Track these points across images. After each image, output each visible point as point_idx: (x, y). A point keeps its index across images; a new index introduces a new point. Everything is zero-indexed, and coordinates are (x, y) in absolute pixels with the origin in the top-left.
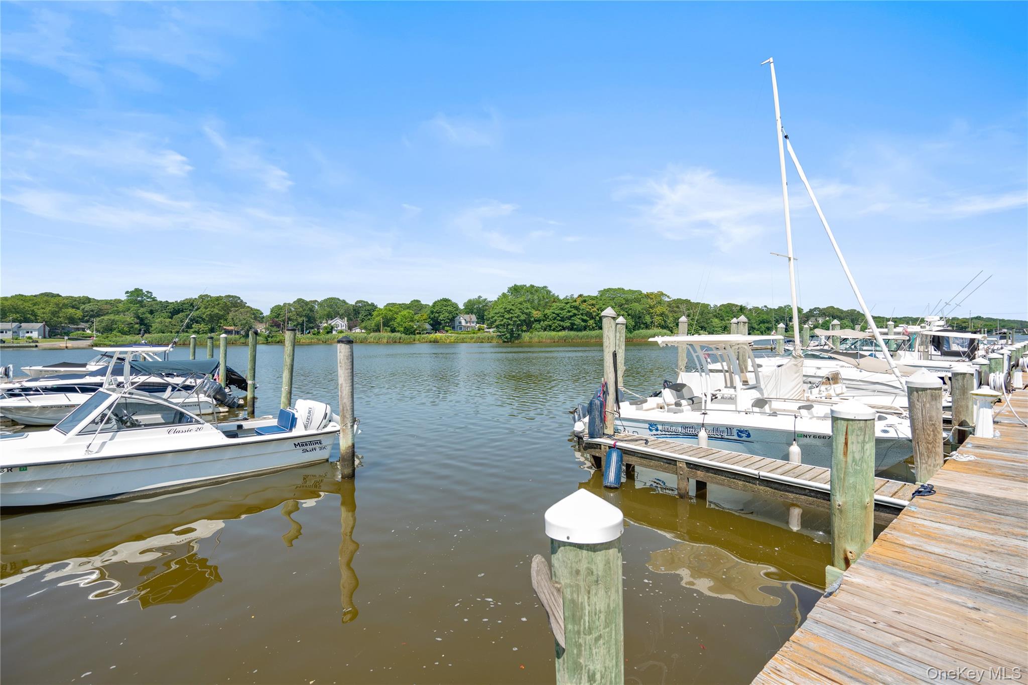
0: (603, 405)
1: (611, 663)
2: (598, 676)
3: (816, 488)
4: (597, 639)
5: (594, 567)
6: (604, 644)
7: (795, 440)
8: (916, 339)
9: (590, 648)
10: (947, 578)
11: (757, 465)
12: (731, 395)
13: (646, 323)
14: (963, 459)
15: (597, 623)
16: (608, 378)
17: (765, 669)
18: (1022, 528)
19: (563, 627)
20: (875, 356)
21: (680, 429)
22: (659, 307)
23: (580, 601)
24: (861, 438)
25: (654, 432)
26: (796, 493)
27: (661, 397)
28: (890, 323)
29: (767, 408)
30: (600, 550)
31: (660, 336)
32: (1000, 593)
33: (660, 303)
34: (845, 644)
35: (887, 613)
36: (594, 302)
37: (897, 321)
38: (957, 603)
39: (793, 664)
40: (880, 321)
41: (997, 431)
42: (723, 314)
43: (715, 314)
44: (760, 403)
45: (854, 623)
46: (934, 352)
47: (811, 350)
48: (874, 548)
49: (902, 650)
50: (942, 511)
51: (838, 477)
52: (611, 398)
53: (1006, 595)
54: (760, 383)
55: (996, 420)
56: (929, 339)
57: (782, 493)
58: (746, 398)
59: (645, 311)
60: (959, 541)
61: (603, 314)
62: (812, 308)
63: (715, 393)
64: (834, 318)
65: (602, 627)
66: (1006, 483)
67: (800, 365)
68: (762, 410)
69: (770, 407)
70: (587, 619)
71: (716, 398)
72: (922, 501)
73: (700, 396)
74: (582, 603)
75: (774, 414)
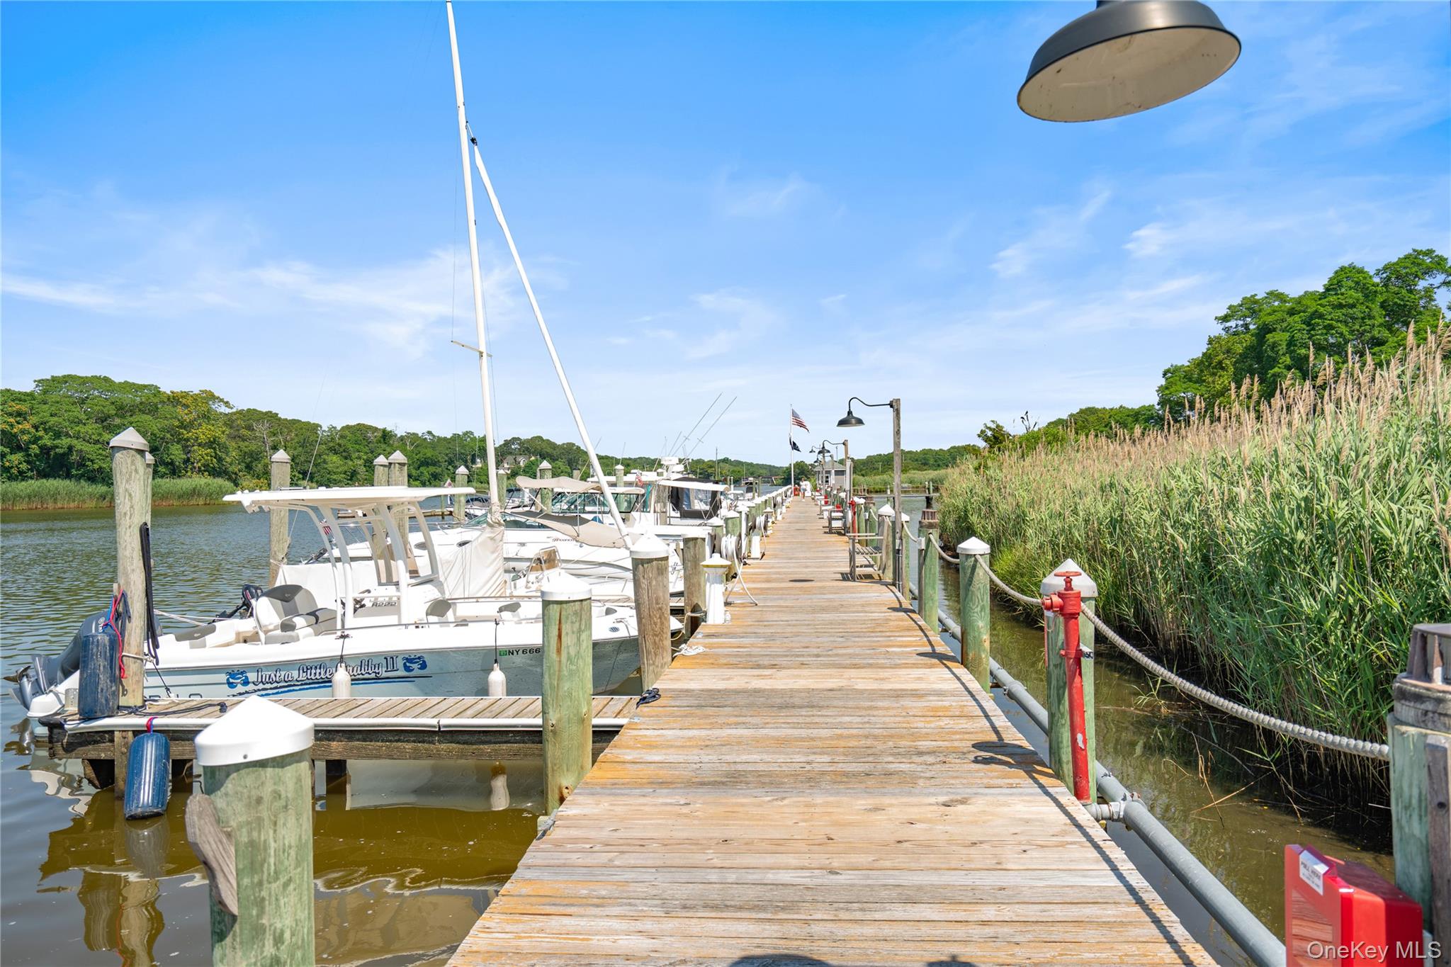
0: (116, 643)
1: (303, 915)
2: (287, 935)
3: (523, 726)
4: (286, 885)
5: (281, 788)
6: (295, 889)
7: (496, 661)
8: (651, 492)
9: (277, 899)
10: (664, 784)
11: (436, 711)
12: (391, 598)
13: (172, 463)
14: (691, 652)
15: (286, 863)
16: (128, 583)
17: (471, 932)
18: (736, 716)
19: (235, 885)
20: (601, 522)
21: (295, 674)
22: (204, 425)
23: (262, 839)
24: (577, 625)
25: (240, 688)
26: (495, 743)
27: (251, 615)
28: (620, 467)
29: (450, 615)
30: (290, 764)
31: (247, 491)
32: (709, 783)
33: (207, 416)
34: (560, 878)
35: (605, 834)
36: (24, 408)
37: (629, 464)
38: (671, 804)
39: (503, 917)
40: (608, 463)
41: (728, 613)
42: (349, 446)
43: (331, 444)
44: (440, 608)
45: (569, 855)
46: (673, 514)
47: (511, 514)
48: (593, 773)
49: (617, 863)
50: (665, 716)
51: (551, 684)
52: (136, 627)
53: (714, 784)
54: (438, 573)
55: (729, 600)
56: (666, 494)
57: (474, 747)
58: (416, 600)
59: (168, 436)
60: (679, 744)
61: (115, 441)
62: (509, 438)
63: (359, 596)
64: (543, 457)
65: (292, 867)
66: (729, 672)
67: (499, 537)
68: (443, 619)
69: (455, 614)
70: (272, 860)
71: (363, 606)
72: (646, 710)
73: (331, 605)
74: (265, 841)
75: (463, 622)
